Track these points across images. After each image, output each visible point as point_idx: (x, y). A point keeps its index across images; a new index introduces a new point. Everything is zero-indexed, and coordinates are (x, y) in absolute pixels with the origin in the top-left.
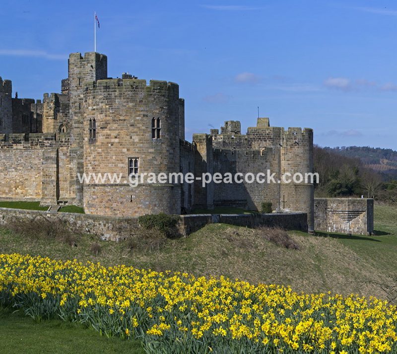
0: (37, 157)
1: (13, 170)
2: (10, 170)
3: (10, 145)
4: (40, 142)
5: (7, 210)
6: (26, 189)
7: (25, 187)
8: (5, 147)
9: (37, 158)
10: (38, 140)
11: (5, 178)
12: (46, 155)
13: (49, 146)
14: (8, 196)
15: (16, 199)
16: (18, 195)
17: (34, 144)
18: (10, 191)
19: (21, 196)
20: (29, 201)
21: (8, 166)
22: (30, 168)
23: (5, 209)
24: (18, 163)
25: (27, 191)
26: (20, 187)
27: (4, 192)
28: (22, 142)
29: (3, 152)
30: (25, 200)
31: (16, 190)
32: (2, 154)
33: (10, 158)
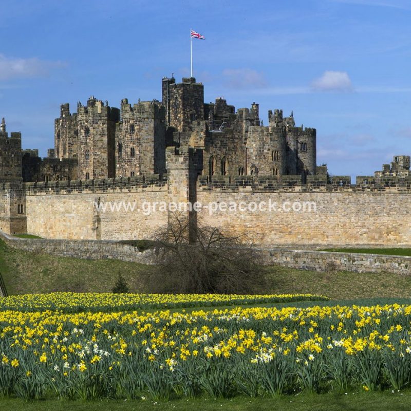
1: (385, 214)
2: (381, 215)
3: (382, 188)
6: (400, 234)
7: (399, 233)
8: (376, 190)
11: (374, 223)
14: (377, 243)
15: (388, 245)
16: (391, 242)
18: (380, 237)
19: (394, 243)
20: (404, 247)
21: (378, 210)
22: (405, 212)
23: (407, 257)
24: (390, 208)
25: (401, 237)
26: (392, 233)
27: (373, 239)
28: (397, 185)
29: (373, 195)
30: (400, 247)
31: (388, 237)
32: (372, 198)
33: (381, 202)
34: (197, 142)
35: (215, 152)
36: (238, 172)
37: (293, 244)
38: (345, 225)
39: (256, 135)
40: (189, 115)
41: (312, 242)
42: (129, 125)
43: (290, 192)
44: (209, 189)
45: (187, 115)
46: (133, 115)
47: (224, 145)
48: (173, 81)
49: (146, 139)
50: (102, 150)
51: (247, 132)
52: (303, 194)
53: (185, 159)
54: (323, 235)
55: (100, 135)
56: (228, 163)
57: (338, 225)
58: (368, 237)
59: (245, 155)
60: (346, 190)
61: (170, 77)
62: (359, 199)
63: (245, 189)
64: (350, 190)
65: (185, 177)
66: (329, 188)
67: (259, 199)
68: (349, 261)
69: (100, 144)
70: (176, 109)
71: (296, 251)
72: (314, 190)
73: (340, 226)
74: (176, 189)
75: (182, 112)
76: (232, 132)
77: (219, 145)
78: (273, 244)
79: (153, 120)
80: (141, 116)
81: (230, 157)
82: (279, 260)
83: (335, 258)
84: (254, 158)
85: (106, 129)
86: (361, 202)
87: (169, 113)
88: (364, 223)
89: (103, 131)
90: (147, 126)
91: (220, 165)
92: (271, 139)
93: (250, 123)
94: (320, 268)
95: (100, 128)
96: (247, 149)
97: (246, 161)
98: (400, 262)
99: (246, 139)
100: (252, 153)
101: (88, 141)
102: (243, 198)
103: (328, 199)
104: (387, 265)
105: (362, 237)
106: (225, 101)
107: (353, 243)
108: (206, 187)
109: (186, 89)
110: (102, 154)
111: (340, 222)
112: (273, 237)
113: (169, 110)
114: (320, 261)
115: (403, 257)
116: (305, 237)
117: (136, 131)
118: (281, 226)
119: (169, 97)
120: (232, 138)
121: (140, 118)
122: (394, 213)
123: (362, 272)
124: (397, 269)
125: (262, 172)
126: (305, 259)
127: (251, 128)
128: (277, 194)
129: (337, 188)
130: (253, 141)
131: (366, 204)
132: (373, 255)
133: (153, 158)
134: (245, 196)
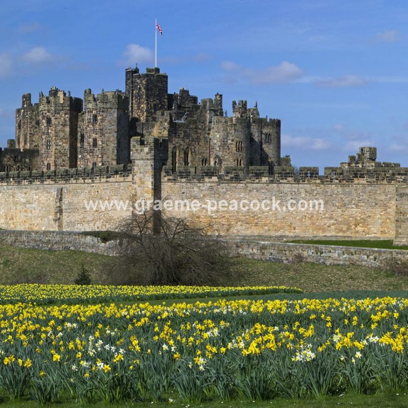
0: (384, 192)
1: (353, 206)
2: (349, 206)
3: (350, 179)
4: (388, 177)
5: (381, 251)
6: (369, 226)
7: (368, 225)
8: (344, 182)
9: (383, 194)
10: (385, 175)
11: (342, 215)
12: (401, 191)
13: (402, 182)
14: (345, 235)
15: (356, 237)
16: (360, 233)
17: (380, 178)
18: (348, 229)
19: (362, 235)
20: (372, 239)
21: (346, 202)
22: (374, 204)
24: (359, 199)
25: (370, 229)
26: (360, 225)
27: (341, 230)
28: (366, 176)
29: (341, 186)
30: (368, 238)
31: (356, 228)
32: (340, 189)
33: (350, 193)
34: (161, 133)
35: (178, 143)
36: (201, 163)
37: (259, 236)
38: (313, 216)
39: (220, 125)
40: (152, 105)
41: (279, 234)
42: (92, 116)
43: (257, 183)
44: (174, 180)
45: (151, 106)
46: (97, 105)
47: (187, 136)
48: (136, 71)
49: (109, 129)
50: (64, 141)
51: (210, 122)
52: (270, 185)
53: (151, 149)
54: (290, 226)
55: (62, 125)
56: (192, 153)
57: (306, 216)
58: (336, 229)
59: (208, 146)
60: (313, 181)
61: (134, 68)
62: (327, 190)
63: (211, 180)
64: (318, 181)
65: (150, 167)
66: (297, 179)
67: (225, 190)
68: (317, 253)
69: (62, 135)
70: (139, 99)
71: (263, 242)
72: (281, 181)
73: (307, 218)
74: (140, 179)
75: (145, 102)
76: (195, 122)
77: (182, 136)
78: (239, 236)
79: (116, 110)
80: (105, 106)
81: (193, 147)
82: (245, 251)
83: (302, 250)
84: (218, 149)
85: (68, 119)
86: (329, 194)
87: (132, 104)
88: (332, 215)
89: (65, 121)
90: (110, 116)
91: (183, 156)
92: (235, 130)
93: (214, 113)
94: (287, 259)
95: (62, 118)
96: (210, 139)
97: (210, 152)
98: (368, 255)
99: (209, 130)
100: (215, 144)
101: (50, 131)
102: (209, 188)
103: (296, 190)
104: (355, 257)
105: (329, 228)
106: (188, 92)
107: (321, 235)
108: (171, 177)
109: (150, 79)
110: (64, 144)
111: (308, 213)
112: (239, 228)
113: (132, 100)
114: (287, 252)
115: (372, 249)
116: (271, 228)
117: (99, 121)
118: (247, 217)
119: (132, 87)
120: (196, 129)
121: (104, 108)
122: (363, 204)
123: (330, 264)
124: (365, 261)
125: (226, 163)
126: (272, 251)
127: (215, 119)
128: (243, 185)
129: (305, 179)
130: (216, 132)
131: (334, 196)
132: (341, 247)
133: (115, 149)
134: (211, 186)
